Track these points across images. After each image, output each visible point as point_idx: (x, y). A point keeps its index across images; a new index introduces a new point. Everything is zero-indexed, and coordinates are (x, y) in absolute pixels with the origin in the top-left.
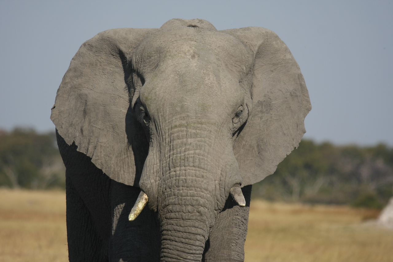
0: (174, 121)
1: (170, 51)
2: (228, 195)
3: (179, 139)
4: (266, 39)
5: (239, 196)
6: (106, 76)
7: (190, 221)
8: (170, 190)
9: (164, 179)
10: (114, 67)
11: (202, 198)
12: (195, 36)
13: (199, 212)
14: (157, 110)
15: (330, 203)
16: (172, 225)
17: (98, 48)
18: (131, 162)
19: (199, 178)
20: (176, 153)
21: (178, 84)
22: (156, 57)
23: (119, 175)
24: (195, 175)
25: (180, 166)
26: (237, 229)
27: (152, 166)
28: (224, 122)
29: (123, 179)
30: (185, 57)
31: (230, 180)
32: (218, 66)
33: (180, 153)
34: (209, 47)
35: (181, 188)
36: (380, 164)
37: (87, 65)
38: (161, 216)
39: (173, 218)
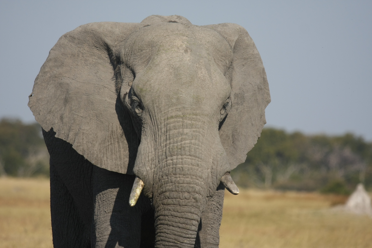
0: (170, 112)
1: (163, 45)
2: (219, 183)
3: (175, 129)
4: (240, 35)
5: (232, 184)
7: (187, 207)
8: (167, 177)
9: (160, 167)
11: (197, 186)
12: (186, 31)
13: (195, 199)
14: (153, 101)
16: (170, 210)
17: (80, 40)
18: (114, 149)
19: (194, 166)
20: (172, 143)
21: (173, 77)
22: (148, 50)
23: (102, 161)
24: (191, 164)
25: (177, 155)
26: (212, 214)
27: (147, 154)
28: (215, 114)
29: (106, 165)
30: (179, 51)
31: (222, 168)
32: (209, 61)
33: (177, 143)
34: (199, 42)
35: (178, 176)
36: (348, 152)
37: (68, 55)
38: (156, 202)
39: (170, 204)
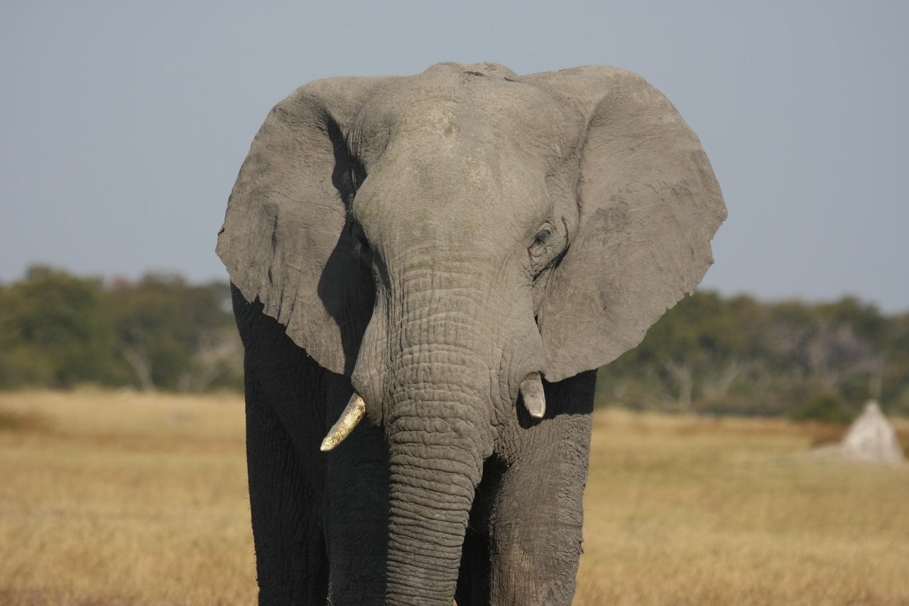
0: (409, 255)
1: (406, 121)
2: (515, 397)
3: (418, 291)
4: (615, 90)
5: (533, 398)
6: (312, 170)
7: (440, 447)
8: (402, 388)
9: (393, 368)
10: (325, 152)
11: (462, 404)
12: (454, 90)
13: (455, 431)
14: (381, 235)
15: (751, 413)
16: (406, 454)
17: (296, 116)
19: (456, 364)
20: (412, 319)
21: (418, 185)
22: (385, 132)
23: (336, 359)
24: (449, 359)
25: (420, 343)
26: (568, 465)
27: (373, 342)
28: (509, 256)
30: (433, 132)
31: (520, 366)
32: (497, 148)
33: (421, 318)
34: (480, 111)
35: (422, 384)
36: (846, 336)
37: (277, 148)
38: (387, 437)
39: (406, 441)
